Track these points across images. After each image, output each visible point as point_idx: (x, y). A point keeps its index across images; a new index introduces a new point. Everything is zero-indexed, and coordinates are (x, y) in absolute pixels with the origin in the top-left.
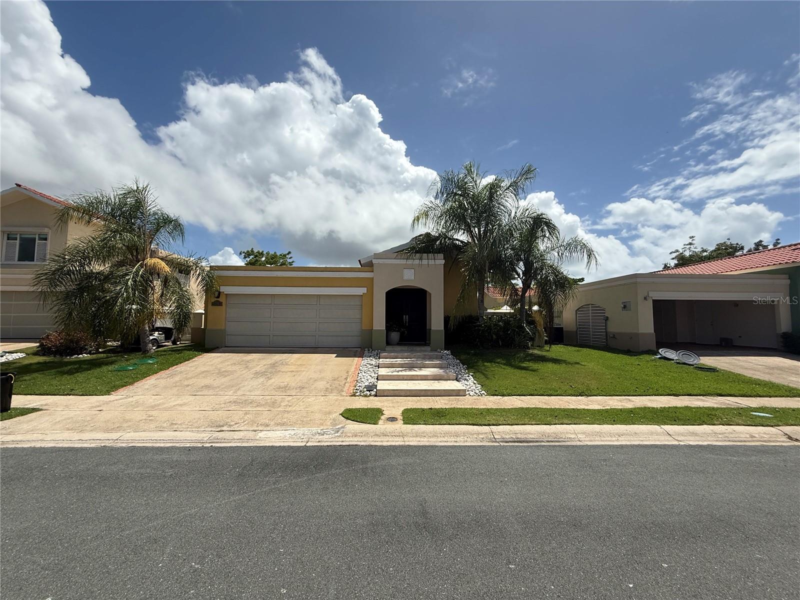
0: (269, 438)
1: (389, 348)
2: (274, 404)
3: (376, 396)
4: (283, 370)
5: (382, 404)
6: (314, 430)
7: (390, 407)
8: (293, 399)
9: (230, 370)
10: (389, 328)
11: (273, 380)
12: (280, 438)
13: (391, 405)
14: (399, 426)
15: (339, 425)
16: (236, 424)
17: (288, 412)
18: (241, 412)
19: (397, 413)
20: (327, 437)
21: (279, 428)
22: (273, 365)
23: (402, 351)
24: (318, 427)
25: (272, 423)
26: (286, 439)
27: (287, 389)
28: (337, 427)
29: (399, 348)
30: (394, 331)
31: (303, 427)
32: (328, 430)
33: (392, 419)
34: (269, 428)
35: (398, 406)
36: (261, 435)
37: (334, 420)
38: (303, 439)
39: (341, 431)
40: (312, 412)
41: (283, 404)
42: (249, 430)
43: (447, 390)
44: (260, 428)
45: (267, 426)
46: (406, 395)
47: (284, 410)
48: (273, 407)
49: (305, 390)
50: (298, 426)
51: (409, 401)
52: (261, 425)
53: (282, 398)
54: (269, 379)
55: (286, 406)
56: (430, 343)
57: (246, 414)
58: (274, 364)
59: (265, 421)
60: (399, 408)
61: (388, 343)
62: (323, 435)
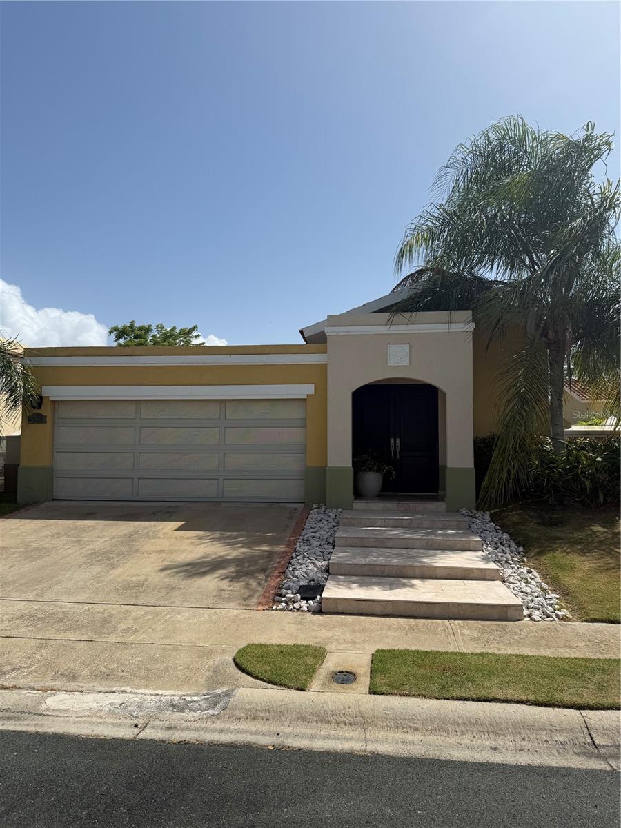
0: (66, 710)
1: (359, 505)
2: (105, 624)
3: (319, 611)
4: (145, 548)
5: (330, 634)
6: (169, 694)
7: (345, 642)
8: (147, 613)
9: (46, 546)
10: (360, 463)
11: (119, 570)
12: (88, 713)
13: (348, 637)
14: (357, 697)
15: (222, 684)
16: (14, 670)
17: (126, 646)
18: (32, 643)
19: (360, 660)
20: (189, 718)
21: (97, 685)
22: (129, 538)
23: (385, 511)
24: (178, 688)
25: (86, 672)
26: (101, 717)
27: (141, 590)
28: (218, 691)
29: (379, 505)
30: (371, 470)
31: (147, 686)
32: (195, 698)
33: (345, 678)
34: (74, 685)
35: (364, 641)
36: (52, 702)
37: (216, 671)
38: (137, 717)
39: (222, 704)
40: (175, 648)
41: (122, 626)
42: (33, 688)
43: (478, 605)
44: (57, 684)
45: (74, 677)
46: (384, 613)
47: (118, 640)
48: (100, 633)
49: (177, 593)
50: (136, 682)
51: (390, 628)
52: (62, 675)
53: (126, 612)
54: (113, 566)
55: (127, 630)
56: (445, 496)
57: (41, 646)
58: (131, 536)
59: (72, 665)
60: (366, 646)
61: (358, 494)
62: (182, 710)
